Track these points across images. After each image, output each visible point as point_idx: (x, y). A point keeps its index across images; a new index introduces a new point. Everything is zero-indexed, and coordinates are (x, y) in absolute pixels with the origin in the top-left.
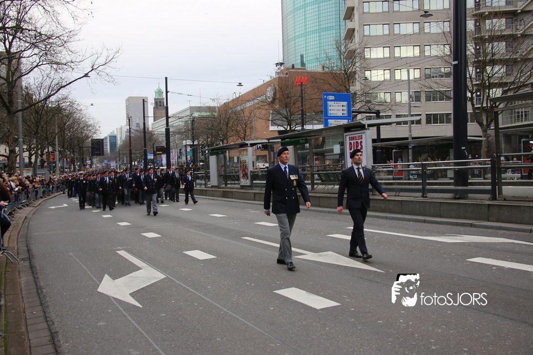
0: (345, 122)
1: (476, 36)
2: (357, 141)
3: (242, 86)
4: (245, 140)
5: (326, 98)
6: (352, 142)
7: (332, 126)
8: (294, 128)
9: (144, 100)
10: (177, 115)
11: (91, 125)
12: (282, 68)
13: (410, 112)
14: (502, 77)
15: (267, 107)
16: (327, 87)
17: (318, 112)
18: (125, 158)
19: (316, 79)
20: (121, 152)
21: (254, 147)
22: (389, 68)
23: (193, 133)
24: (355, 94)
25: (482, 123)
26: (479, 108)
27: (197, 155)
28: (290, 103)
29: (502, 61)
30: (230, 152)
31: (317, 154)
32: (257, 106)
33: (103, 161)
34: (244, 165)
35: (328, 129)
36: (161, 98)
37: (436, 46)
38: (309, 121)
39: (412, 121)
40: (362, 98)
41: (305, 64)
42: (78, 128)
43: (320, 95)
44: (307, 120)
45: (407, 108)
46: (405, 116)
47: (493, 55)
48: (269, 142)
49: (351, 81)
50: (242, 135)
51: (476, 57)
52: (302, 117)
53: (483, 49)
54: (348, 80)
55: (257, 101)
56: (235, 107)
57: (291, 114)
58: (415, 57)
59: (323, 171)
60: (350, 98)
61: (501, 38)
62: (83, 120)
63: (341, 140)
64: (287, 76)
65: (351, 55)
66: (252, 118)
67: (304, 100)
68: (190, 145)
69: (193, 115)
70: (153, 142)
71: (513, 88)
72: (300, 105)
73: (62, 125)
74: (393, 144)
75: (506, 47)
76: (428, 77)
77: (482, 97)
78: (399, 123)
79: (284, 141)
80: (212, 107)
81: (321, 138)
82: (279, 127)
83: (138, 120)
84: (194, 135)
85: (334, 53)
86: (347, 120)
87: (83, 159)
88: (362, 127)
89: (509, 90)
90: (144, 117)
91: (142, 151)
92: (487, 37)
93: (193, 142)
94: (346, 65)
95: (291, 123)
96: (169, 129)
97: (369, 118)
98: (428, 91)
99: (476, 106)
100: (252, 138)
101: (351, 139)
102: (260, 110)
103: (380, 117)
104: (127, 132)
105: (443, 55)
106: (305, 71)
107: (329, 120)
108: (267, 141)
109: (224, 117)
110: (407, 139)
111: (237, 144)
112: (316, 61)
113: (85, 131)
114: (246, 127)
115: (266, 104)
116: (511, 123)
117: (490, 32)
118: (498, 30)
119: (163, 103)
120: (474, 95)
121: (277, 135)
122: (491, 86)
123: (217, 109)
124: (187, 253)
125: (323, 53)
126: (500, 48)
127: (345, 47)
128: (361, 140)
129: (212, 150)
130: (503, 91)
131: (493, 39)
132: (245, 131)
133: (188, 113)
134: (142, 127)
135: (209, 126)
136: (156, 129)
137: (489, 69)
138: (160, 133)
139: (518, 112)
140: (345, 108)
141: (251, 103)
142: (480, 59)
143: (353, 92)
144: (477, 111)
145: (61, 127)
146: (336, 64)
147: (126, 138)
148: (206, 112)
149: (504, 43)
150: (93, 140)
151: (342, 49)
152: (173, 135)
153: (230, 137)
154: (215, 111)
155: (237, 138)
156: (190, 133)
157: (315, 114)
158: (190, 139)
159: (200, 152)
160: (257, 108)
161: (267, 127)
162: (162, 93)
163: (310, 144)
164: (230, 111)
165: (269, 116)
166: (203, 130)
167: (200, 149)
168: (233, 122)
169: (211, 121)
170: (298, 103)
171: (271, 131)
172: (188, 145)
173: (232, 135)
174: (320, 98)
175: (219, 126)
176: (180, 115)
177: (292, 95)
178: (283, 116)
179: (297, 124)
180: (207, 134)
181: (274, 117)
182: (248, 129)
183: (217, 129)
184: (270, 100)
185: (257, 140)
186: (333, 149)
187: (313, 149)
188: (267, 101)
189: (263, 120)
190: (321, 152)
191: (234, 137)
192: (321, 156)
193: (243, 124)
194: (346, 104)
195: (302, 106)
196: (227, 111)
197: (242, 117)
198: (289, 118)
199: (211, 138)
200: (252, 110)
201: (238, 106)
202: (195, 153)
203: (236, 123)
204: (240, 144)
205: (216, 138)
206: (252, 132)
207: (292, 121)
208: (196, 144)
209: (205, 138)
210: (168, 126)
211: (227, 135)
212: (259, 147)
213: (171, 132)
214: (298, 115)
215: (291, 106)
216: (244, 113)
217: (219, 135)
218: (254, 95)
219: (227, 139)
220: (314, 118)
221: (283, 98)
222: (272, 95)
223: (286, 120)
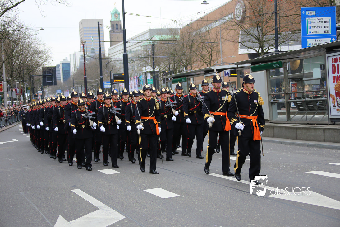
0: (328, 41)
3: (208, 3)
4: (211, 66)
5: (305, 13)
6: (336, 64)
7: (312, 46)
8: (267, 50)
9: (98, 23)
10: (136, 40)
11: (42, 51)
15: (235, 27)
17: (296, 31)
18: (80, 88)
20: (75, 81)
21: (222, 73)
23: (153, 58)
27: (158, 83)
28: (262, 22)
30: (194, 80)
31: (293, 79)
32: (224, 26)
33: (56, 91)
35: (306, 50)
36: (118, 20)
38: (284, 42)
42: (27, 55)
43: (297, 11)
44: (282, 40)
48: (238, 67)
52: (276, 37)
55: (224, 20)
56: (200, 29)
57: (264, 34)
59: (300, 98)
60: (334, 12)
62: (32, 46)
63: (323, 62)
66: (219, 40)
67: (278, 18)
68: (151, 73)
69: (153, 39)
70: (110, 69)
72: (274, 23)
73: (9, 51)
79: (255, 66)
80: (173, 29)
81: (299, 61)
82: (249, 49)
83: (93, 45)
84: (155, 61)
86: (330, 39)
87: (33, 89)
90: (100, 42)
91: (98, 80)
93: (154, 69)
95: (263, 45)
96: (127, 55)
100: (219, 63)
101: (335, 60)
102: (228, 31)
104: (81, 59)
107: (308, 40)
108: (236, 66)
109: (188, 39)
111: (201, 70)
113: (36, 59)
114: (212, 50)
115: (234, 23)
119: (120, 25)
121: (247, 59)
123: (179, 31)
124: (148, 191)
129: (174, 78)
132: (211, 55)
133: (148, 36)
134: (98, 52)
135: (172, 51)
136: (113, 54)
138: (117, 59)
140: (328, 24)
141: (218, 23)
145: (8, 54)
147: (80, 66)
148: (167, 35)
150: (44, 68)
152: (132, 62)
153: (194, 62)
154: (177, 34)
155: (202, 63)
156: (150, 59)
157: (292, 34)
158: (150, 66)
159: (161, 80)
160: (224, 29)
161: (236, 50)
162: (119, 14)
163: (286, 68)
164: (194, 34)
165: (238, 37)
166: (164, 55)
167: (162, 76)
168: (198, 46)
169: (173, 45)
170: (272, 21)
171: (240, 54)
172: (148, 72)
173: (197, 61)
174: (298, 15)
175: (182, 50)
176: (139, 39)
177: (264, 12)
178: (254, 37)
179: (270, 46)
180: (169, 60)
181: (243, 38)
182: (214, 52)
183: (179, 54)
184: (238, 19)
185: (224, 65)
186: (312, 73)
187: (289, 73)
188: (235, 20)
189: (231, 43)
190: (298, 77)
191: (199, 62)
192: (298, 81)
193: (208, 47)
194: (329, 20)
195: (276, 24)
196: (191, 33)
197: (207, 40)
198: (261, 39)
199: (173, 64)
200: (218, 32)
201: (203, 27)
202: (156, 81)
203: (200, 47)
204: (205, 70)
205: (178, 64)
206: (219, 56)
207: (264, 43)
208: (157, 71)
209: (167, 64)
210: (126, 52)
211: (191, 60)
212: (226, 73)
213: (129, 58)
214: (271, 35)
215: (263, 25)
216: (209, 35)
217: (182, 60)
218: (220, 14)
219: (191, 65)
220: (290, 38)
221: (254, 17)
222: (242, 13)
223: (258, 42)
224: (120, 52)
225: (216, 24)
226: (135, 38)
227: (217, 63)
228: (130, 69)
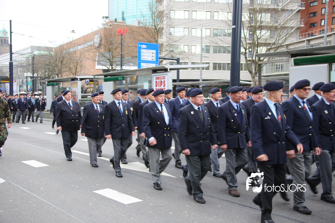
0: (153, 66)
1: (250, 8)
2: (161, 80)
3: (75, 32)
4: (76, 75)
5: (140, 46)
6: (158, 81)
7: (144, 68)
8: (115, 68)
10: (20, 52)
12: (107, 20)
13: (201, 60)
14: (267, 39)
15: (94, 51)
16: (141, 38)
17: (134, 57)
19: (133, 31)
21: (83, 81)
22: (188, 27)
23: (33, 67)
24: (162, 45)
25: (252, 71)
26: (250, 60)
27: (36, 85)
28: (113, 49)
29: (267, 27)
30: (64, 84)
31: (131, 89)
32: (86, 49)
34: (74, 95)
35: (140, 70)
36: (6, 36)
37: (222, 13)
38: (126, 63)
39: (203, 67)
40: (167, 48)
41: (125, 19)
43: (135, 44)
44: (125, 62)
45: (199, 58)
46: (198, 63)
47: (261, 22)
48: (95, 78)
49: (160, 35)
50: (74, 71)
51: (249, 23)
52: (121, 60)
53: (255, 17)
54: (157, 34)
55: (87, 45)
56: (69, 49)
57: (113, 57)
58: (207, 20)
60: (158, 48)
61: (267, 10)
63: (150, 79)
64: (111, 27)
65: (160, 15)
66: (82, 58)
67: (123, 47)
68: (31, 77)
69: (34, 53)
71: (274, 48)
72: (120, 51)
74: (189, 84)
75: (271, 18)
76: (216, 35)
77: (252, 53)
78: (193, 69)
79: (106, 78)
80: (49, 47)
81: (135, 77)
82: (103, 66)
84: (34, 69)
85: (147, 12)
86: (155, 64)
88: (166, 70)
89: (271, 48)
92: (258, 9)
93: (33, 74)
94: (156, 22)
95: (112, 64)
96: (12, 63)
97: (172, 64)
98: (215, 46)
99: (248, 59)
100: (82, 74)
101: (157, 78)
102: (89, 52)
103: (180, 63)
105: (227, 20)
106: (125, 24)
107: (142, 64)
108: (93, 77)
109: (60, 56)
110: (198, 80)
111: (69, 78)
112: (134, 17)
114: (77, 64)
115: (93, 48)
116: (272, 72)
117: (260, 5)
118: (266, 5)
119: (8, 41)
120: (247, 51)
121: (102, 73)
122: (259, 45)
123: (54, 49)
124: (24, 162)
125: (139, 11)
126: (266, 18)
127: (156, 8)
128: (164, 80)
129: (48, 82)
130: (267, 49)
131: (262, 11)
132: (76, 68)
133: (29, 51)
135: (47, 63)
136: (1, 62)
137: (258, 32)
138: (4, 65)
139: (277, 65)
140: (154, 55)
141: (82, 47)
142: (252, 24)
143: (160, 43)
144: (248, 63)
146: (148, 22)
148: (45, 51)
149: (270, 14)
151: (154, 9)
152: (16, 68)
153: (64, 72)
154: (52, 51)
155: (70, 73)
156: (31, 67)
157: (132, 58)
158: (31, 72)
159: (39, 83)
160: (86, 51)
161: (94, 66)
162: (7, 32)
163: (126, 81)
164: (65, 52)
165: (96, 58)
166: (41, 66)
167: (39, 80)
168: (67, 61)
169: (48, 59)
170: (119, 49)
171: (97, 69)
172: (28, 77)
173: (66, 71)
174: (135, 46)
175: (55, 63)
176: (22, 53)
177: (114, 42)
178: (107, 58)
179: (117, 65)
180: (45, 69)
181: (99, 58)
182: (78, 66)
183: (53, 65)
184: (97, 45)
185: (85, 76)
186: (143, 85)
187: (128, 85)
188: (94, 46)
189: (91, 61)
190: (135, 88)
191: (67, 72)
192: (134, 90)
193: (74, 62)
194: (154, 52)
195: (122, 51)
196: (62, 52)
197: (74, 57)
198: (111, 60)
199: (48, 72)
200: (82, 52)
201: (71, 48)
202: (35, 83)
203: (69, 61)
204: (72, 78)
205: (52, 72)
206: (82, 70)
207: (113, 63)
208: (35, 76)
209: (43, 72)
210: (12, 61)
211: (61, 70)
212: (87, 81)
213: (14, 65)
214: (118, 58)
215: (113, 51)
216: (75, 54)
217: (55, 70)
218: (84, 40)
219: (61, 74)
220: (130, 61)
221: (107, 45)
222: (99, 41)
223: (109, 62)
224: (7, 60)
225: (80, 47)
226: (19, 51)
227: (81, 74)
228: (14, 73)
